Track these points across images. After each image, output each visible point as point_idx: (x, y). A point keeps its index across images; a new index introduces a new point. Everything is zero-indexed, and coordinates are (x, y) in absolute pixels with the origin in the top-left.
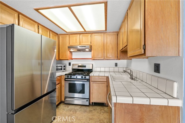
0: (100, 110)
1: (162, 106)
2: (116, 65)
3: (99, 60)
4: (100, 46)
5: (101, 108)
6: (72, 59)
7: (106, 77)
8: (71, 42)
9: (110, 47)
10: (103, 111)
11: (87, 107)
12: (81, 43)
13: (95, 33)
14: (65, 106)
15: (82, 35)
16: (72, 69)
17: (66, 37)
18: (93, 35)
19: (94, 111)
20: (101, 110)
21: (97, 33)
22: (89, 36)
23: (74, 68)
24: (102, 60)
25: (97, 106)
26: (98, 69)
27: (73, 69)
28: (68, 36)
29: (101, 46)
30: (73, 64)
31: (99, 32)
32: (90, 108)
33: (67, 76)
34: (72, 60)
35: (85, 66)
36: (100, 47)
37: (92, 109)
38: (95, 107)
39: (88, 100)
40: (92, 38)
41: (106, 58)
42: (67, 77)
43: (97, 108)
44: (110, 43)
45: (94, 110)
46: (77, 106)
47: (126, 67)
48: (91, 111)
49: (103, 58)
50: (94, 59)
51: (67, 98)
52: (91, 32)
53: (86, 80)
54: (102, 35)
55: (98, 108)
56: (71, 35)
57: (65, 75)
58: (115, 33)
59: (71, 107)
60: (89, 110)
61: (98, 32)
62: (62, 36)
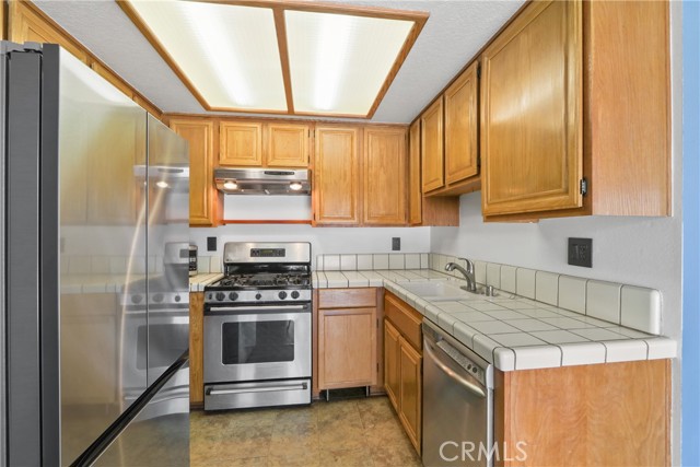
0: (357, 414)
1: (632, 362)
2: (396, 244)
3: (339, 226)
4: (345, 175)
5: (360, 407)
6: (224, 223)
7: (374, 291)
8: (223, 150)
9: (383, 178)
10: (368, 415)
11: (306, 412)
12: (270, 159)
13: (325, 123)
14: (212, 423)
15: (272, 126)
16: (226, 265)
17: (202, 129)
18: (319, 129)
19: (336, 423)
20: (362, 414)
21: (332, 123)
22: (301, 133)
23: (235, 258)
24: (352, 226)
25: (341, 400)
26: (332, 262)
27: (228, 264)
28: (211, 124)
29: (348, 173)
30: (227, 245)
31: (342, 120)
32: (319, 414)
33: (214, 294)
34: (222, 227)
35: (281, 253)
36: (345, 179)
37: (327, 418)
38: (337, 407)
39: (309, 382)
40: (314, 141)
41: (366, 220)
42: (214, 299)
43: (345, 409)
44: (382, 165)
45: (337, 418)
46: (260, 414)
47: (429, 251)
48: (326, 423)
49: (355, 221)
50: (322, 221)
51: (215, 387)
52: (311, 118)
53: (301, 307)
54: (352, 133)
55: (348, 407)
56: (224, 124)
57: (207, 289)
58: (397, 131)
59: (235, 423)
60: (319, 423)
61: (336, 120)
62: (181, 122)
